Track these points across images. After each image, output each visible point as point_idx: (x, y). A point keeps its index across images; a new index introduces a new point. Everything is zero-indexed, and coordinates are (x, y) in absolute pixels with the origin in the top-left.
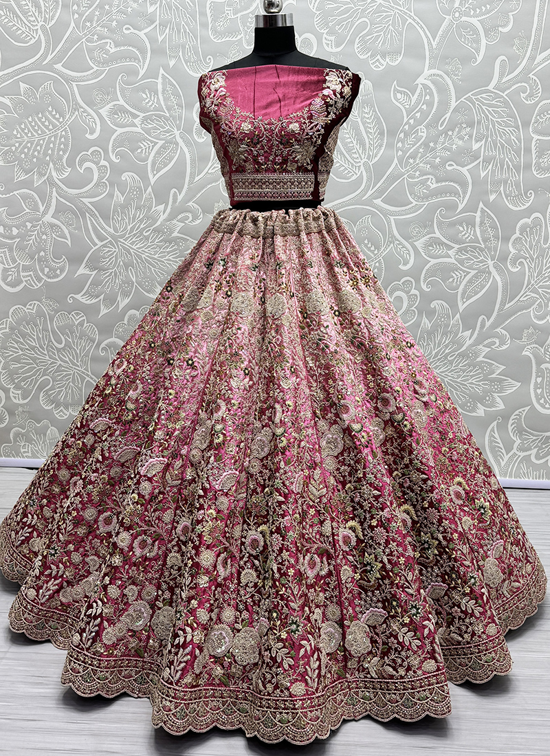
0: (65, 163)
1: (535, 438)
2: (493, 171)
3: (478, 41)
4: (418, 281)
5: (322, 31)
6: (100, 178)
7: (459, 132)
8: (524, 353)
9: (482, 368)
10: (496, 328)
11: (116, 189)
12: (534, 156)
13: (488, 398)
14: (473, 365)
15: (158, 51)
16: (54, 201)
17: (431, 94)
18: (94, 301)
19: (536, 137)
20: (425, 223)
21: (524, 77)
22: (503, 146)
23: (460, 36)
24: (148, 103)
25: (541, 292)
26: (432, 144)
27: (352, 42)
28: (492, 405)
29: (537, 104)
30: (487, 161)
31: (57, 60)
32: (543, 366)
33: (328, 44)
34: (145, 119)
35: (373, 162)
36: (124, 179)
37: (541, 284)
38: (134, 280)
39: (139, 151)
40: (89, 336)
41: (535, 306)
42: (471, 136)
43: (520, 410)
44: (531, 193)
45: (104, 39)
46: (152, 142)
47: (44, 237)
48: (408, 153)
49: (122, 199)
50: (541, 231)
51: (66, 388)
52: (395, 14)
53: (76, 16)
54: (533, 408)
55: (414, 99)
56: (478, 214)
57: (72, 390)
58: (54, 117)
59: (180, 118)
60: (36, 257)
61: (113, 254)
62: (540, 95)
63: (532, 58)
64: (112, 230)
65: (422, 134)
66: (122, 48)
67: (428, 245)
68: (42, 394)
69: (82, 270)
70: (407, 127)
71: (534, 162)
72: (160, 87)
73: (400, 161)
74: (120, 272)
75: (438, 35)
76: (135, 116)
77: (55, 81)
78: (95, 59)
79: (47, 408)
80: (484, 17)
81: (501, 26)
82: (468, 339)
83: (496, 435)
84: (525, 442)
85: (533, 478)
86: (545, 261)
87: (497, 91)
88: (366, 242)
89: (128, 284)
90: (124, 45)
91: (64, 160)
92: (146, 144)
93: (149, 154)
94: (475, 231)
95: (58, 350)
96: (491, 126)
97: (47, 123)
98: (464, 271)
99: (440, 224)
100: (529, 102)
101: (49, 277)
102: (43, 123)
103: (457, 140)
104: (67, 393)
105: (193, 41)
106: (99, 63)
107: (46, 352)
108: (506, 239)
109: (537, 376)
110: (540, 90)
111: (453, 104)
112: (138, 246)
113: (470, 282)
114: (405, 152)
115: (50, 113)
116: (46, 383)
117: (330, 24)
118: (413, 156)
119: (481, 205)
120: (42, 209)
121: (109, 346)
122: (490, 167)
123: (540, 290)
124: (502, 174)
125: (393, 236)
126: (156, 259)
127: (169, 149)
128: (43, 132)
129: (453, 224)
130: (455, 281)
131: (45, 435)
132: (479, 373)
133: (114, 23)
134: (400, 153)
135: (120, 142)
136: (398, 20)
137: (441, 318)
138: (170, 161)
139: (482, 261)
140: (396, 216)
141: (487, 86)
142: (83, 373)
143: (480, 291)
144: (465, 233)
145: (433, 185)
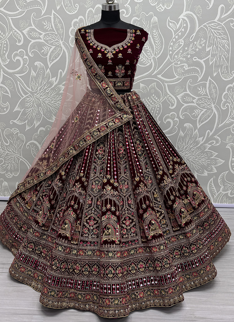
1: (230, 185)
2: (216, 61)
4: (178, 114)
6: (24, 64)
7: (200, 42)
8: (227, 147)
9: (207, 154)
10: (215, 136)
11: (32, 70)
13: (209, 168)
14: (203, 152)
16: (2, 76)
17: (186, 24)
18: (23, 123)
20: (182, 86)
21: (232, 15)
22: (221, 49)
24: (47, 27)
26: (186, 48)
28: (212, 170)
30: (213, 56)
34: (45, 35)
35: (157, 57)
36: (36, 65)
38: (42, 113)
39: (43, 51)
40: (21, 140)
41: (233, 126)
42: (205, 45)
43: (224, 173)
44: (233, 72)
46: (49, 47)
49: (35, 75)
51: (11, 164)
54: (230, 171)
55: (178, 26)
56: (208, 83)
57: (14, 165)
58: (0, 34)
59: (63, 35)
61: (31, 101)
64: (30, 90)
65: (182, 43)
67: (182, 98)
69: (16, 109)
70: (174, 40)
72: (52, 19)
73: (171, 57)
74: (35, 110)
76: (41, 34)
78: (20, 5)
79: (2, 173)
82: (201, 141)
83: (213, 184)
84: (226, 187)
87: (219, 22)
88: (153, 95)
89: (39, 115)
91: (6, 56)
92: (46, 48)
93: (48, 52)
94: (206, 90)
95: (6, 146)
96: (215, 39)
98: (200, 110)
99: (189, 87)
101: (1, 112)
103: (199, 46)
104: (11, 166)
106: (22, 7)
107: (1, 147)
108: (221, 94)
109: (232, 158)
111: (197, 29)
112: (43, 97)
113: (203, 114)
114: (173, 52)
116: (2, 161)
118: (177, 54)
119: (209, 78)
121: (31, 144)
122: (214, 60)
124: (220, 63)
125: (167, 93)
126: (52, 103)
127: (57, 50)
129: (195, 87)
130: (196, 114)
132: (206, 157)
134: (171, 52)
135: (33, 46)
137: (189, 132)
138: (58, 56)
139: (209, 105)
140: (168, 83)
141: (214, 20)
142: (19, 157)
143: (208, 119)
144: (201, 91)
145: (186, 68)
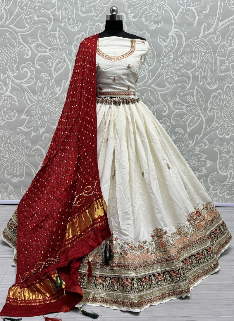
0: (15, 69)
1: (219, 185)
2: (201, 72)
3: (194, 17)
4: (170, 119)
5: (128, 12)
6: (31, 75)
7: (187, 56)
8: (214, 150)
9: (197, 156)
10: (203, 139)
11: (38, 80)
12: (218, 66)
13: (199, 169)
14: (193, 155)
15: (57, 20)
16: (10, 86)
17: (175, 39)
18: (29, 130)
19: (219, 58)
20: (173, 94)
21: (214, 32)
22: (205, 62)
23: (187, 14)
24: (52, 42)
25: (221, 124)
26: (175, 61)
27: (141, 17)
28: (201, 172)
29: (219, 44)
30: (199, 68)
31: (11, 23)
32: (222, 155)
33: (131, 18)
34: (51, 49)
35: (151, 69)
36: (41, 76)
37: (221, 120)
38: (47, 120)
39: (48, 63)
40: (26, 146)
41: (219, 129)
42: (192, 58)
43: (213, 173)
44: (217, 82)
45: (32, 14)
46: (54, 59)
47: (6, 102)
48: (165, 65)
49: (41, 85)
50: (221, 98)
51: (16, 169)
52: (159, 5)
53: (20, 4)
54: (218, 172)
55: (168, 41)
56: (195, 91)
57: (19, 169)
58: (10, 48)
59: (66, 49)
60: (2, 110)
61: (37, 109)
62: (220, 40)
63: (217, 25)
64: (36, 98)
65: (171, 57)
66: (41, 18)
67: (174, 104)
68: (6, 171)
69: (23, 116)
70: (165, 54)
71: (218, 69)
72: (57, 35)
73: (162, 68)
74: (40, 117)
75: (178, 14)
76: (47, 48)
77: (11, 33)
78: (28, 23)
79: (8, 177)
80: (197, 7)
81: (204, 11)
82: (191, 144)
84: (215, 187)
85: (218, 202)
86: (223, 111)
87: (202, 38)
88: (148, 103)
89: (44, 122)
90: (41, 17)
92: (51, 60)
93: (53, 65)
94: (194, 98)
95: (13, 152)
96: (200, 53)
97: (7, 51)
98: (189, 115)
99: (179, 95)
100: (216, 43)
101: (8, 119)
102: (5, 51)
103: (186, 59)
104: (17, 171)
105: (72, 15)
106: (30, 25)
107: (7, 153)
108: (207, 101)
109: (220, 159)
110: (221, 38)
111: (184, 44)
112: (48, 105)
113: (192, 119)
114: (164, 64)
115: (8, 46)
116: (8, 166)
117: (132, 9)
118: (168, 66)
119: (196, 87)
120: (5, 89)
121: (36, 149)
122: (200, 71)
123: (221, 123)
124: (205, 74)
125: (159, 100)
126: (56, 111)
127: (61, 63)
128: (5, 55)
129: (184, 95)
130: (186, 119)
131: (7, 189)
132: (196, 159)
133: (37, 7)
134: (162, 65)
135: (40, 60)
136: (161, 8)
137: (180, 135)
138: (62, 68)
139: (196, 111)
140: (161, 92)
141: (199, 36)
142: (24, 162)
143: (196, 123)
144: (189, 99)
145: (176, 79)
